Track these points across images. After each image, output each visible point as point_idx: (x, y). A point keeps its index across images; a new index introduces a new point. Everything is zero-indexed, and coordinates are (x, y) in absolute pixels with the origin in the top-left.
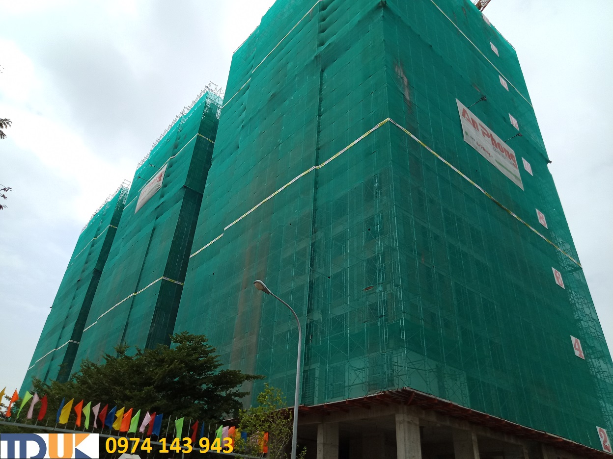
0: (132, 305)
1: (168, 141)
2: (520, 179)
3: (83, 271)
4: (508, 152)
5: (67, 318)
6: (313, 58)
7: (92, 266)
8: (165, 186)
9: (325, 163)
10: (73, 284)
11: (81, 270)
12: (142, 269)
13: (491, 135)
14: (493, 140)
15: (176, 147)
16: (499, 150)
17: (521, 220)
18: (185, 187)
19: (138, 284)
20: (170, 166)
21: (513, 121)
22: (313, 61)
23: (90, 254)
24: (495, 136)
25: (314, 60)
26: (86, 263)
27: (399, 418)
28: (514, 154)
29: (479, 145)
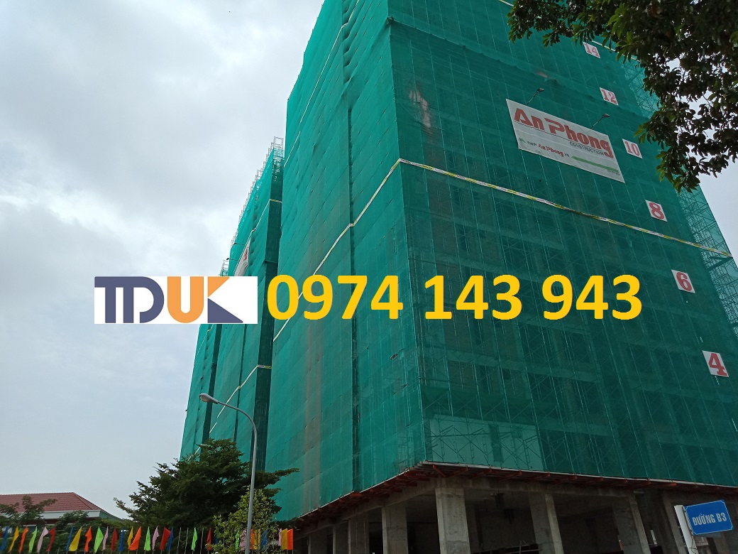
0: (238, 400)
1: (249, 212)
2: (618, 169)
3: (204, 368)
4: (596, 140)
5: (197, 420)
6: (340, 97)
7: (210, 363)
8: (251, 264)
9: (358, 219)
10: (198, 382)
11: (202, 368)
12: (242, 359)
13: (567, 127)
14: (570, 132)
15: (255, 218)
16: (579, 142)
17: (617, 223)
18: (265, 262)
19: (241, 376)
20: (253, 241)
21: (608, 96)
22: (341, 102)
23: (207, 348)
24: (572, 126)
25: (341, 100)
26: (206, 358)
27: (438, 493)
28: (608, 140)
29: (544, 148)
